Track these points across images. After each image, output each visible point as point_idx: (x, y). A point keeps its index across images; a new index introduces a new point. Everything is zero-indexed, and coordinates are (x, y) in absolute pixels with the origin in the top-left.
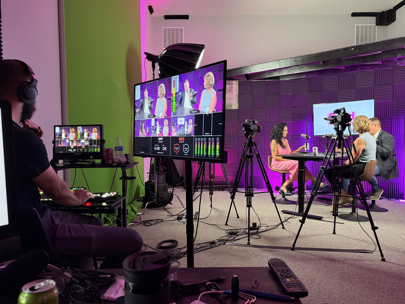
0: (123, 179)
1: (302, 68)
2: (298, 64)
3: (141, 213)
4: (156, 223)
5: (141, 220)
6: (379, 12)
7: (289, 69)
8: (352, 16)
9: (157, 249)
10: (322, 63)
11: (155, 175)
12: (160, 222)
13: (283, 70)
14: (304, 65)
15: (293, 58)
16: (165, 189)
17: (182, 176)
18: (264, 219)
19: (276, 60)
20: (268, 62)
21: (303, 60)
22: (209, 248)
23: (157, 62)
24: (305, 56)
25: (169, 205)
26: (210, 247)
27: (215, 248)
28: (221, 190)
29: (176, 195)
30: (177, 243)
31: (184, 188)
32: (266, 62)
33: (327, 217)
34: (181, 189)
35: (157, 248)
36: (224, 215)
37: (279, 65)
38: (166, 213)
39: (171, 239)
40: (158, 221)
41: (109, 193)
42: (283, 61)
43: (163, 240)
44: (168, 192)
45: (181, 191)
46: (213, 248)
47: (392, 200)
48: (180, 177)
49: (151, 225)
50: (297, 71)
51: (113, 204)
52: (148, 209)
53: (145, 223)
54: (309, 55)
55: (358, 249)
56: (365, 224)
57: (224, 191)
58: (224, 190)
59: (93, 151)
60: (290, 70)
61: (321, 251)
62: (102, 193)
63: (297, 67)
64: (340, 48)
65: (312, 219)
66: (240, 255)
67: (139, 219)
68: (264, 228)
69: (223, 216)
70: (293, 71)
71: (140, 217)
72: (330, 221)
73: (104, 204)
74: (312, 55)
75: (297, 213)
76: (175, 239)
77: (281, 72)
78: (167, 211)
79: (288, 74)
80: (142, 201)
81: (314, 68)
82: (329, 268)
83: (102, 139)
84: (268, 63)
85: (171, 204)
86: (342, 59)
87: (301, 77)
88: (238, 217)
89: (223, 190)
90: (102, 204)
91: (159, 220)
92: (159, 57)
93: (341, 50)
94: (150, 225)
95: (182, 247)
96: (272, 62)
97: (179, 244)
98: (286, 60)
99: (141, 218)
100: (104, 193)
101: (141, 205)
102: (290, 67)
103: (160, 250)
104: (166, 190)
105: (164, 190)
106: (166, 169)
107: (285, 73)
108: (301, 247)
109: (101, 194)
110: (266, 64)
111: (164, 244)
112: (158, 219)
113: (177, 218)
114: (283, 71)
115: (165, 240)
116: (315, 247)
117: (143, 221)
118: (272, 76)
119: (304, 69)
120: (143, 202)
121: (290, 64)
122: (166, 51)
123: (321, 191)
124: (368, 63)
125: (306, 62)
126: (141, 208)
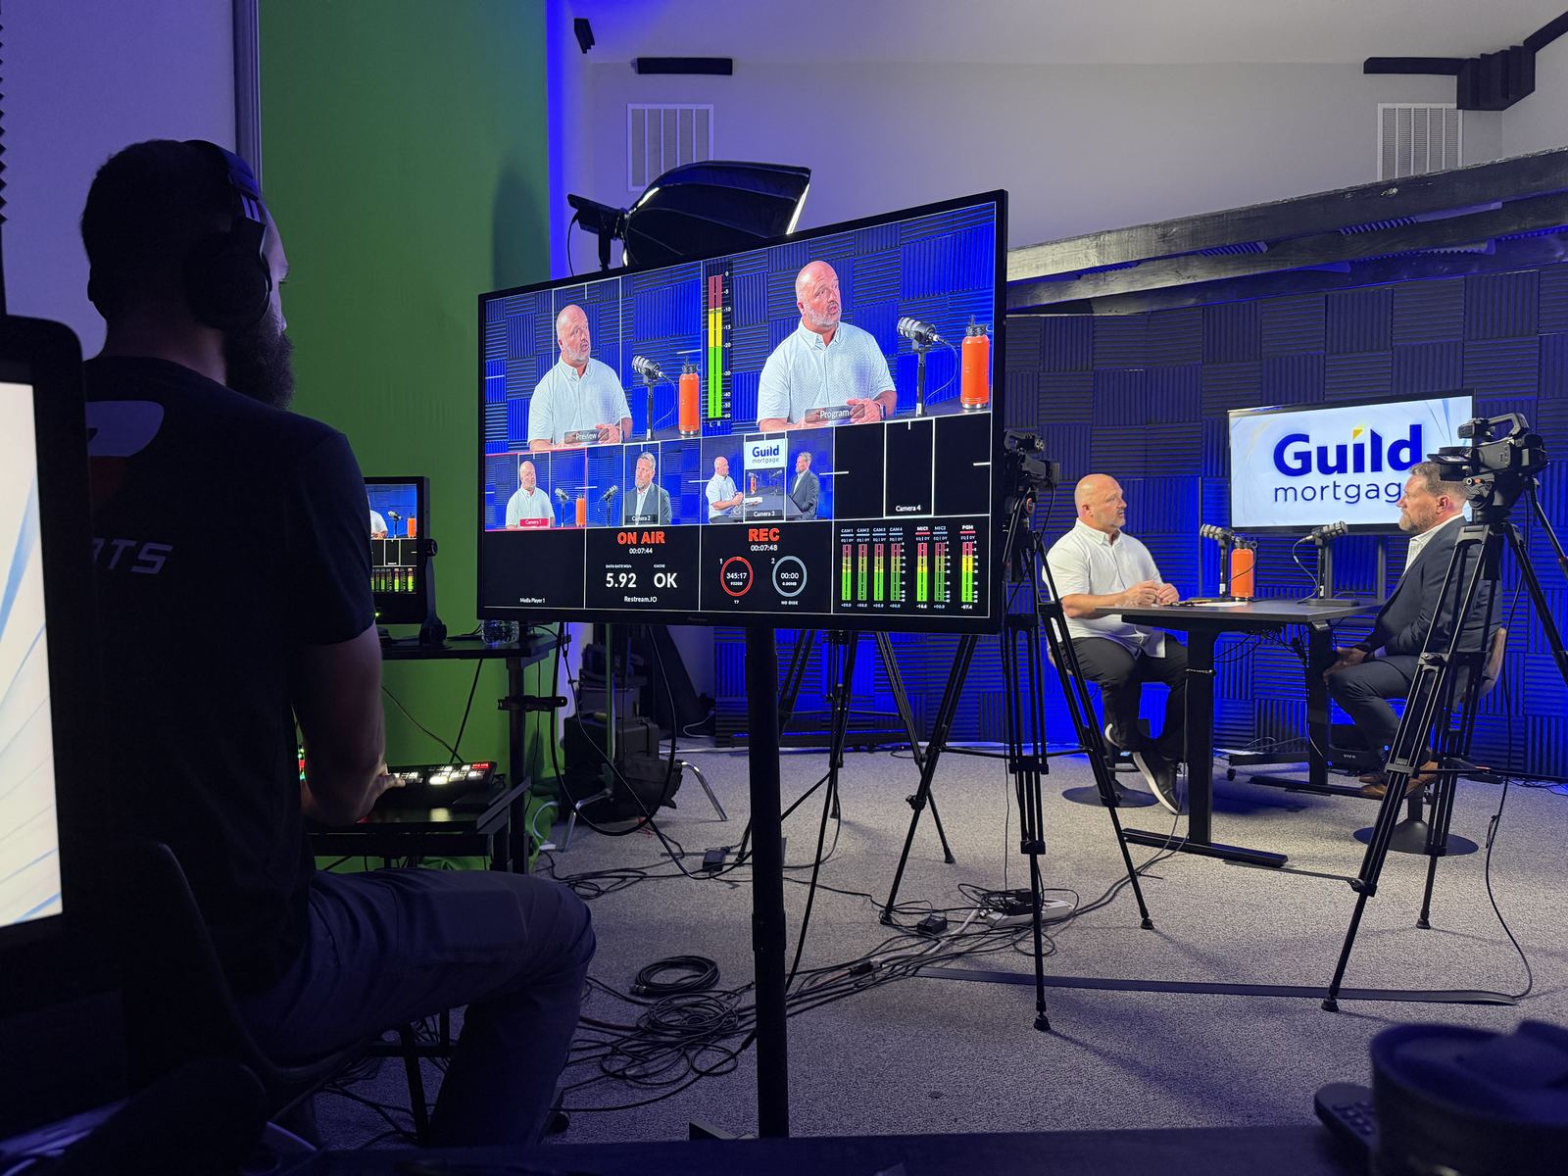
0: (515, 707)
1: (1186, 269)
2: (1174, 250)
3: (552, 846)
4: (617, 887)
5: (557, 876)
6: (1468, 57)
7: (1134, 269)
8: (1365, 72)
9: (633, 997)
10: (1265, 249)
11: (608, 689)
12: (635, 882)
13: (1112, 275)
14: (1193, 253)
15: (1156, 226)
16: (648, 746)
17: (703, 695)
18: (1054, 868)
19: (1088, 236)
20: (1056, 243)
21: (1194, 236)
22: (850, 993)
23: (618, 236)
24: (1203, 219)
25: (663, 813)
26: (852, 985)
27: (877, 992)
28: (865, 748)
29: (695, 771)
30: (716, 970)
31: (718, 742)
32: (1046, 244)
33: (1301, 858)
34: (704, 745)
35: (632, 993)
36: (892, 849)
37: (1100, 253)
38: (655, 843)
39: (686, 953)
40: (624, 878)
41: (457, 767)
42: (1114, 237)
43: (656, 959)
44: (661, 757)
45: (702, 755)
46: (864, 989)
47: (1539, 787)
48: (698, 695)
49: (600, 893)
50: (1166, 277)
51: (485, 815)
52: (580, 828)
53: (576, 885)
54: (1219, 216)
55: (1452, 989)
56: (1457, 885)
57: (877, 754)
58: (877, 751)
59: (383, 588)
60: (1137, 277)
61: (1308, 999)
62: (428, 767)
63: (1164, 265)
64: (1343, 187)
65: (1245, 866)
66: (981, 1019)
67: (548, 868)
68: (1061, 903)
69: (886, 855)
70: (1151, 279)
71: (552, 861)
72: (1316, 871)
73: (440, 815)
74: (1229, 213)
75: (1181, 839)
76: (706, 955)
77: (1101, 283)
78: (660, 836)
79: (1132, 290)
80: (551, 796)
81: (1235, 269)
82: (1354, 1071)
83: (426, 537)
84: (1054, 246)
85: (673, 806)
86: (1344, 233)
87: (1177, 305)
88: (949, 859)
89: (871, 750)
90: (428, 815)
91: (631, 874)
92: (626, 216)
93: (1349, 196)
94: (597, 896)
95: (736, 986)
96: (1072, 244)
97: (722, 973)
98: (1125, 235)
99: (554, 865)
100: (435, 769)
101: (551, 811)
102: (1138, 262)
103: (646, 1001)
104: (651, 751)
105: (644, 749)
106: (642, 664)
107: (1118, 286)
108: (1225, 982)
109: (427, 771)
110: (1047, 249)
111: (662, 973)
112: (624, 867)
113: (704, 864)
114: (1109, 279)
115: (667, 956)
116: (1280, 983)
117: (566, 878)
118: (1067, 299)
119: (1195, 271)
120: (556, 800)
121: (1143, 247)
122: (657, 189)
123: (1258, 750)
124: (1447, 247)
125: (1208, 243)
126: (553, 825)
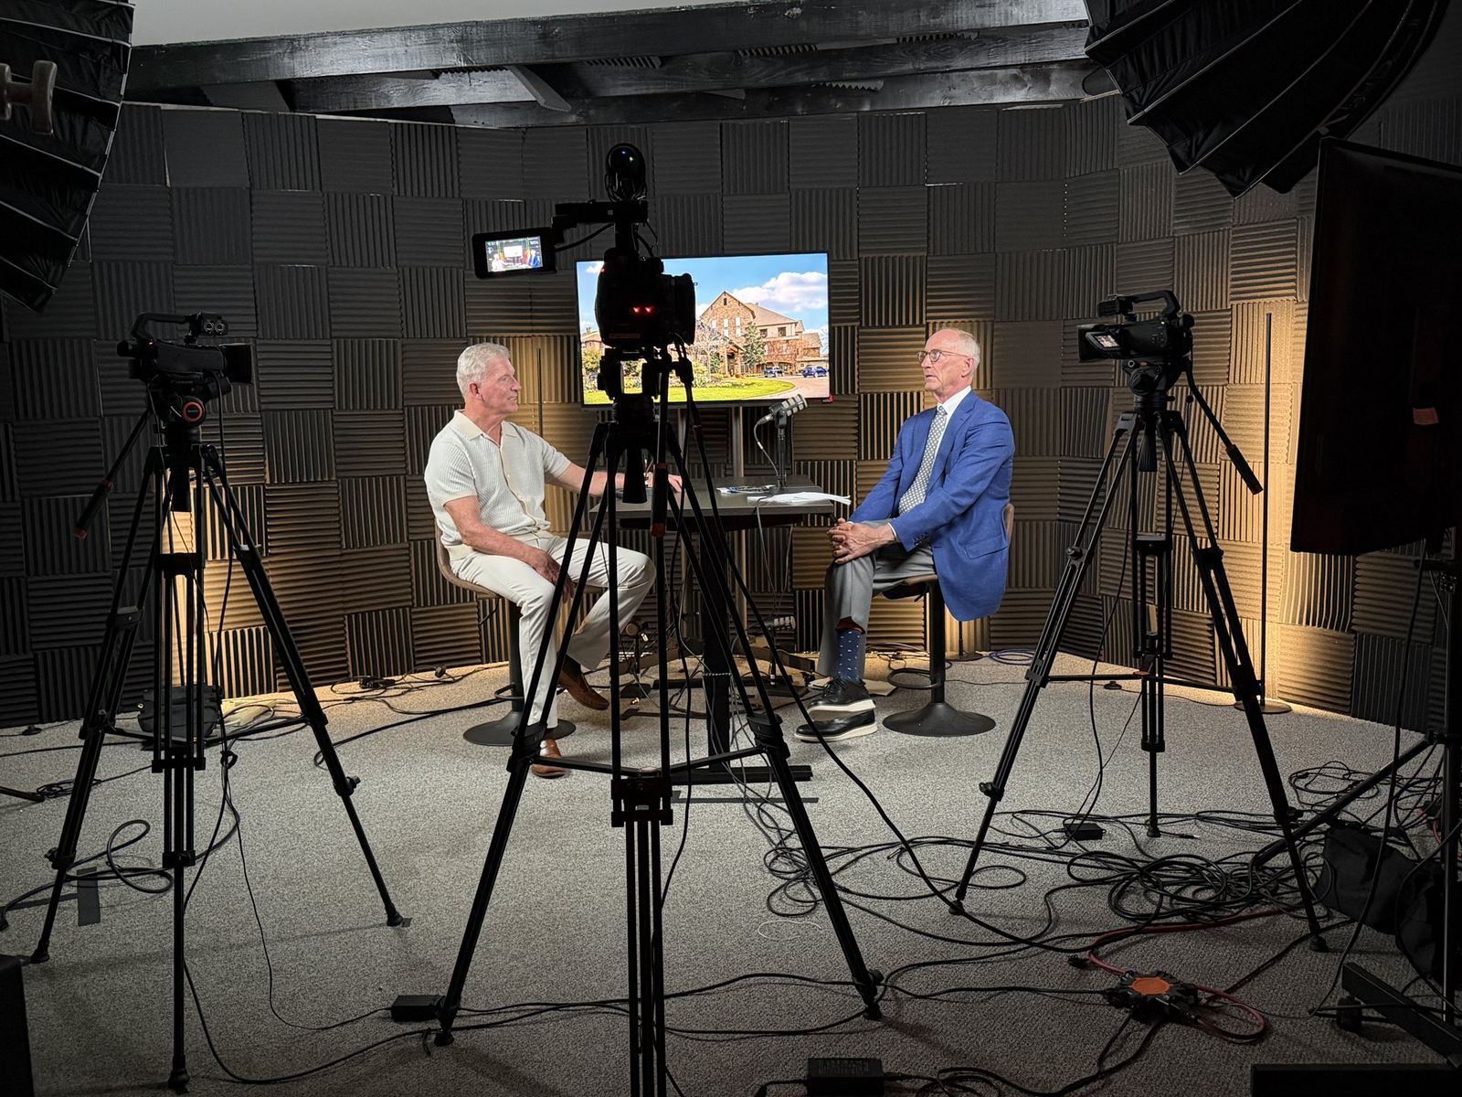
10: (657, 62)
13: (479, 78)
20: (410, 31)
21: (581, 40)
24: (591, 19)
32: (397, 29)
42: (484, 31)
60: (509, 83)
74: (621, 16)
77: (467, 87)
79: (505, 100)
81: (625, 86)
86: (742, 55)
93: (751, 11)
96: (430, 34)
98: (497, 30)
107: (487, 92)
118: (424, 104)
125: (598, 52)
